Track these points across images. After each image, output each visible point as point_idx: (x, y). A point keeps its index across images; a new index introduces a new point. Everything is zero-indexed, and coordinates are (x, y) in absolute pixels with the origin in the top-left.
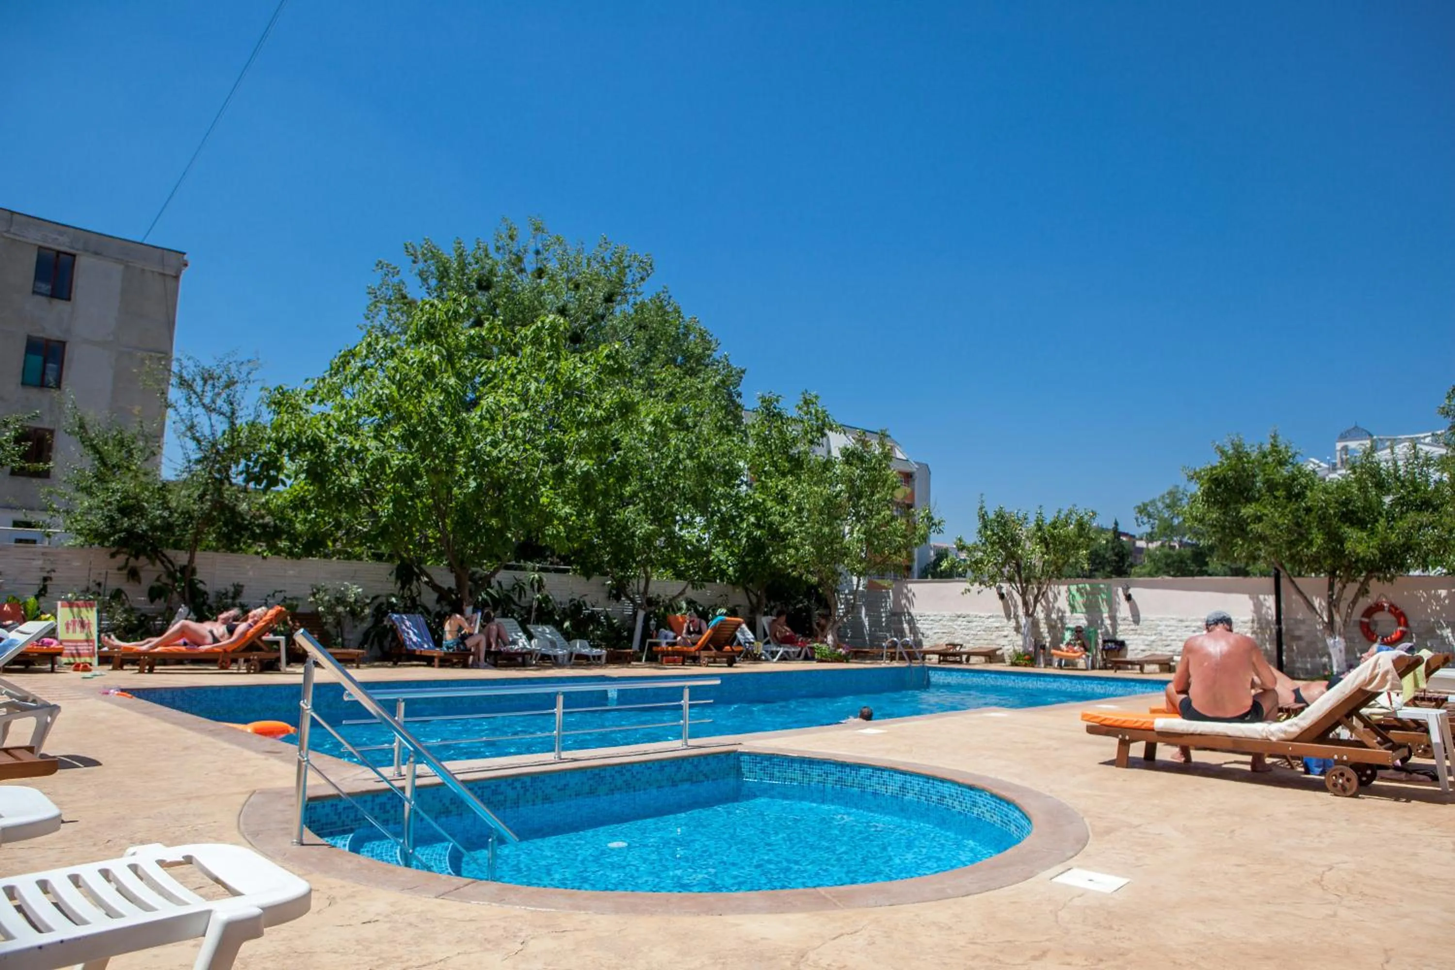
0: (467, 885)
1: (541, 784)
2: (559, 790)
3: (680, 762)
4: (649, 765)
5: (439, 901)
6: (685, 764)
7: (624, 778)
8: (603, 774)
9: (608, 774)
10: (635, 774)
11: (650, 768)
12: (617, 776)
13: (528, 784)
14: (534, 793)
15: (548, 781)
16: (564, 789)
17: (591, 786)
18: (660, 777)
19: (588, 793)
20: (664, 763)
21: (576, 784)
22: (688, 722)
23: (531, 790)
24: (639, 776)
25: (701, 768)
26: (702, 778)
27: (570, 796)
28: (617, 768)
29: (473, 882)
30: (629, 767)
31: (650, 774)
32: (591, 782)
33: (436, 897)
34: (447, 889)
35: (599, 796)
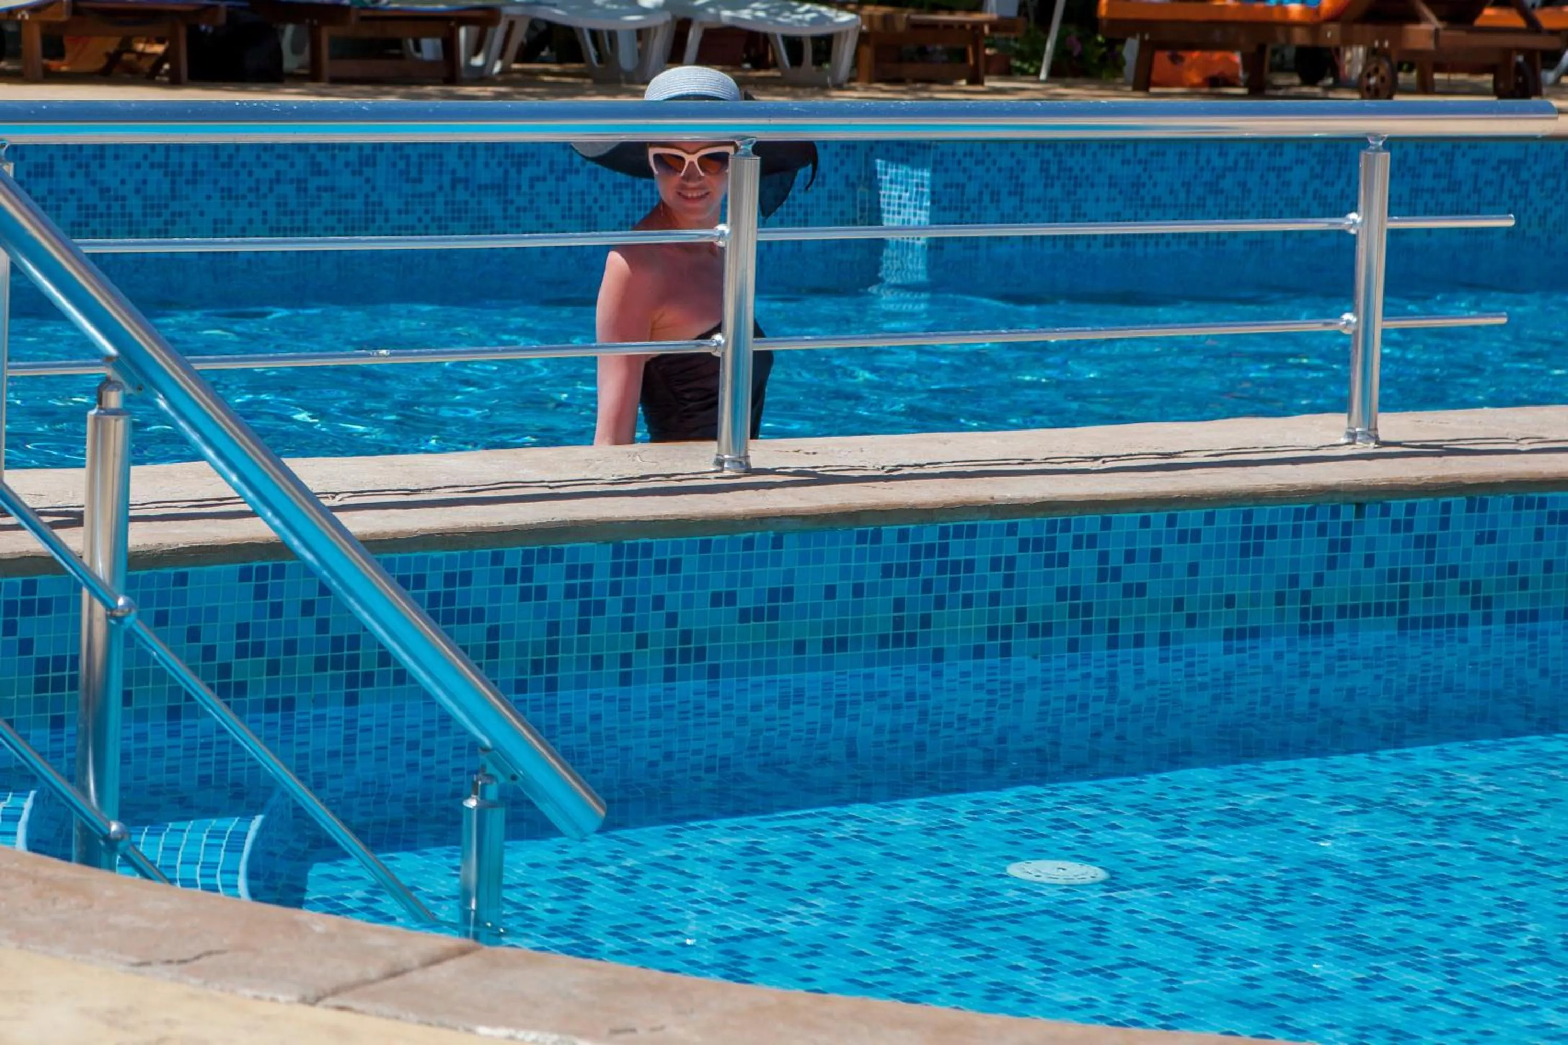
0: (436, 960)
1: (658, 583)
2: (744, 616)
3: (1348, 514)
4: (1191, 519)
5: (322, 1014)
6: (1372, 523)
7: (1063, 577)
8: (957, 550)
9: (982, 557)
10: (1116, 560)
11: (1196, 536)
12: (1025, 563)
13: (601, 577)
14: (627, 625)
15: (691, 565)
16: (774, 614)
17: (899, 605)
18: (1239, 585)
19: (883, 641)
20: (1262, 518)
21: (830, 592)
22: (1379, 324)
23: (614, 606)
24: (1135, 573)
25: (1454, 558)
26: (1457, 604)
27: (800, 647)
28: (1026, 526)
29: (463, 952)
30: (1091, 523)
31: (1193, 569)
32: (901, 586)
33: (303, 1000)
34: (351, 973)
35: (938, 655)
